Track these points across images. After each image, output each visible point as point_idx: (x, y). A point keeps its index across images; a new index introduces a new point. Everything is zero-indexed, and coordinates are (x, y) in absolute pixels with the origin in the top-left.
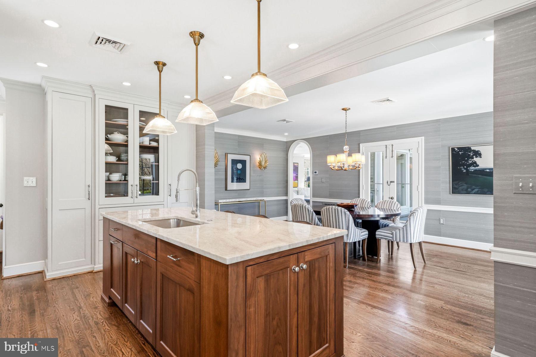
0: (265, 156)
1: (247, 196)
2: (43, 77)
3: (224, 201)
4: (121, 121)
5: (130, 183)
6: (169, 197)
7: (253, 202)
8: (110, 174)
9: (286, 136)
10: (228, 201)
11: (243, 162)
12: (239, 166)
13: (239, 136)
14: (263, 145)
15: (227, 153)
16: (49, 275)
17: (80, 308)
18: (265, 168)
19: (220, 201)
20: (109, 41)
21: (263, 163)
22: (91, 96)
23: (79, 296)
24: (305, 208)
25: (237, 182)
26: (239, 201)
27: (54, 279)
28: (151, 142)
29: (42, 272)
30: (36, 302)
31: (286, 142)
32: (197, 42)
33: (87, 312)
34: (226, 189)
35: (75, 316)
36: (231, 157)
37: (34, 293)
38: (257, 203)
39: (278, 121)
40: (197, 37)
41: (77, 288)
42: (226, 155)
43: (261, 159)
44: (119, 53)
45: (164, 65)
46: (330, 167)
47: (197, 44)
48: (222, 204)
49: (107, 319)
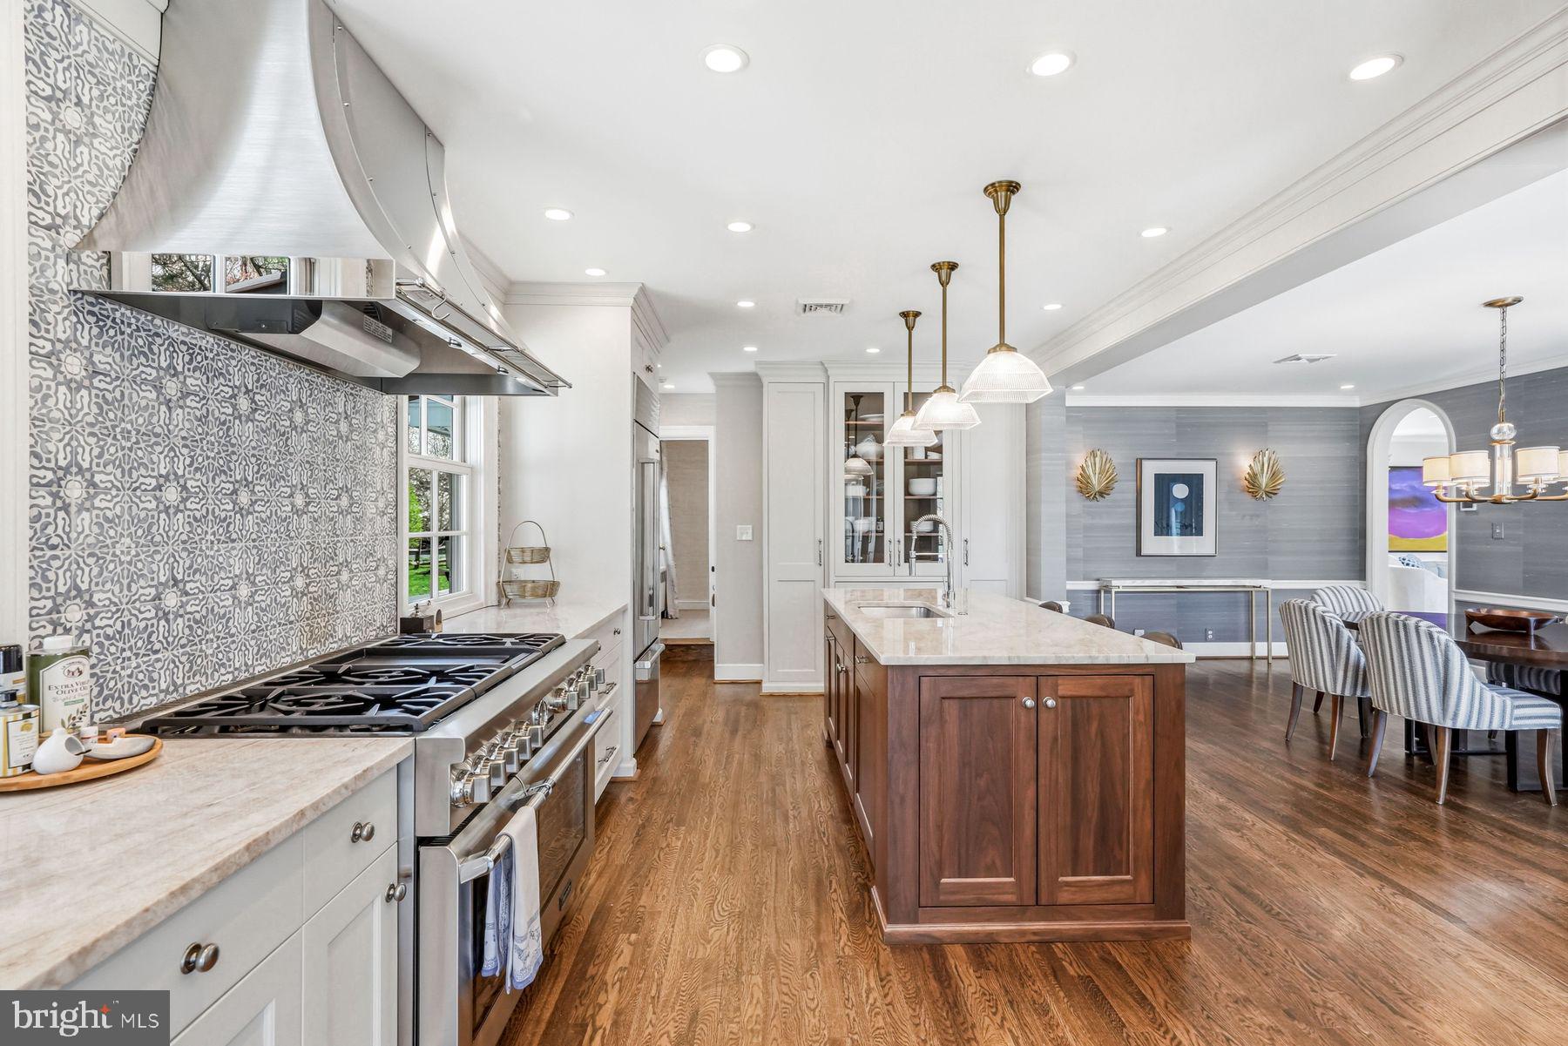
0: (1270, 459)
1: (1204, 574)
2: (757, 363)
3: (1129, 582)
4: (872, 419)
5: (887, 536)
6: (964, 566)
7: (1230, 592)
8: (856, 519)
9: (1346, 393)
10: (1138, 582)
11: (1194, 482)
12: (1180, 491)
13: (1179, 409)
14: (1266, 425)
15: (1141, 459)
16: (767, 688)
17: (791, 739)
18: (1271, 493)
19: (1114, 583)
20: (821, 306)
21: (1264, 481)
22: (824, 380)
23: (794, 726)
24: (1314, 614)
25: (1182, 534)
26: (1178, 587)
27: (772, 695)
28: (929, 453)
29: (759, 683)
30: (742, 720)
31: (1361, 410)
32: (944, 278)
33: (797, 746)
34: (1139, 553)
35: (781, 748)
36: (1151, 469)
37: (743, 709)
38: (1242, 595)
39: (1279, 362)
40: (944, 272)
41: (796, 713)
42: (1139, 463)
43: (1257, 468)
44: (839, 315)
45: (917, 314)
46: (1434, 492)
47: (944, 284)
48: (1121, 589)
49: (818, 762)
